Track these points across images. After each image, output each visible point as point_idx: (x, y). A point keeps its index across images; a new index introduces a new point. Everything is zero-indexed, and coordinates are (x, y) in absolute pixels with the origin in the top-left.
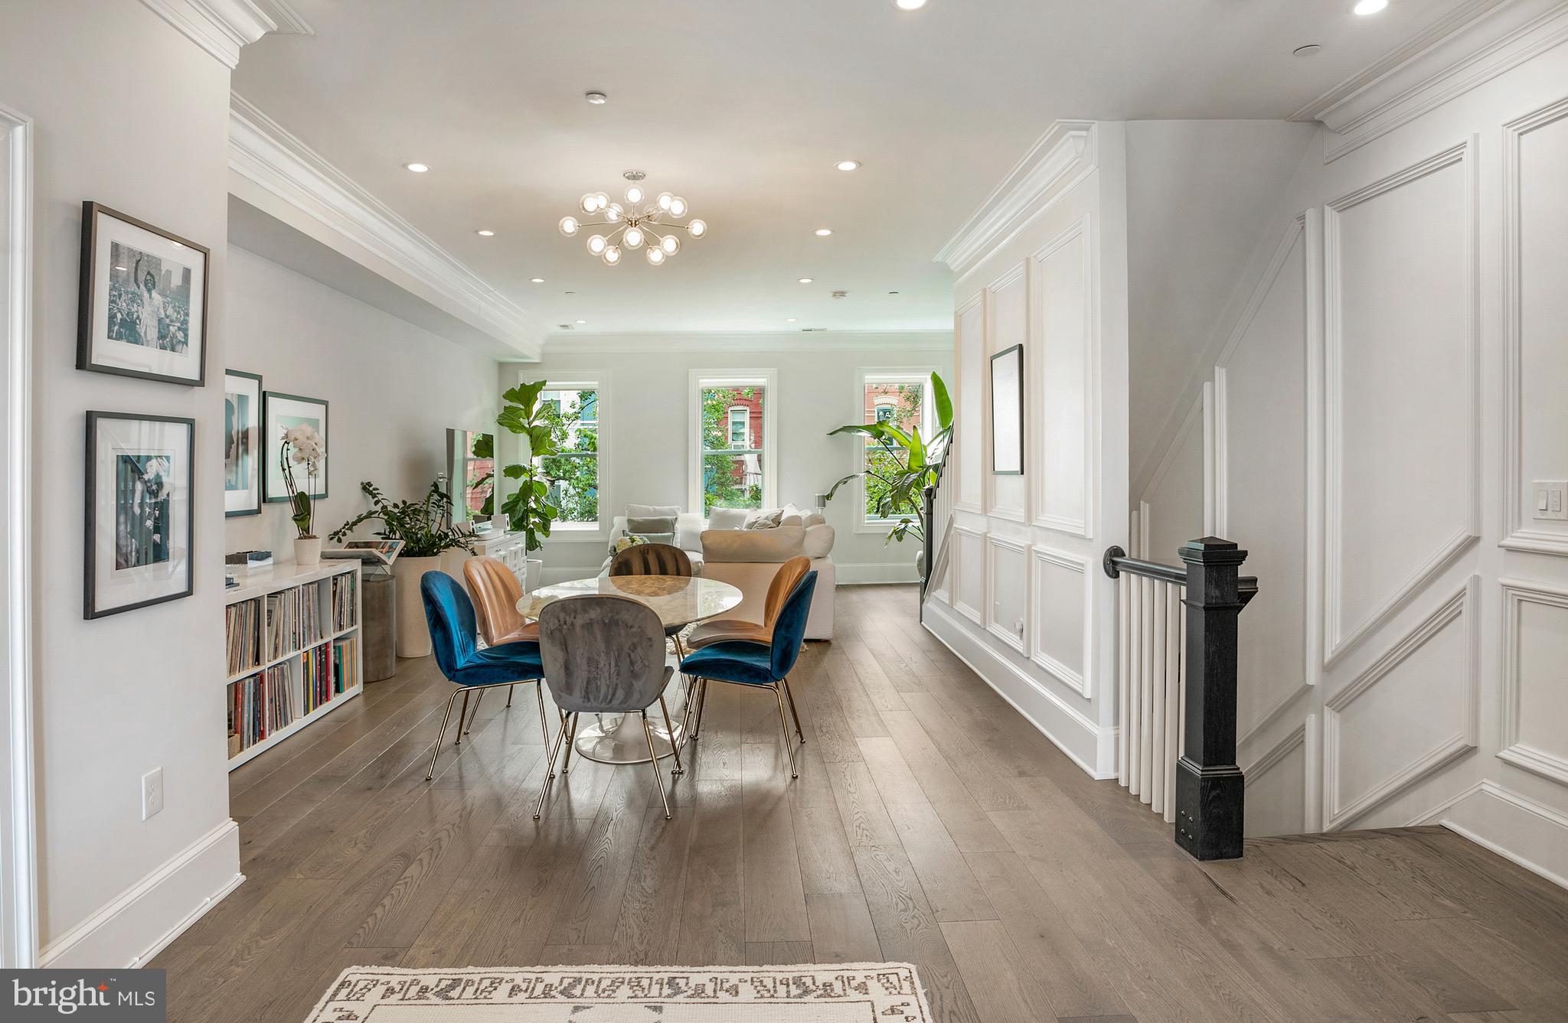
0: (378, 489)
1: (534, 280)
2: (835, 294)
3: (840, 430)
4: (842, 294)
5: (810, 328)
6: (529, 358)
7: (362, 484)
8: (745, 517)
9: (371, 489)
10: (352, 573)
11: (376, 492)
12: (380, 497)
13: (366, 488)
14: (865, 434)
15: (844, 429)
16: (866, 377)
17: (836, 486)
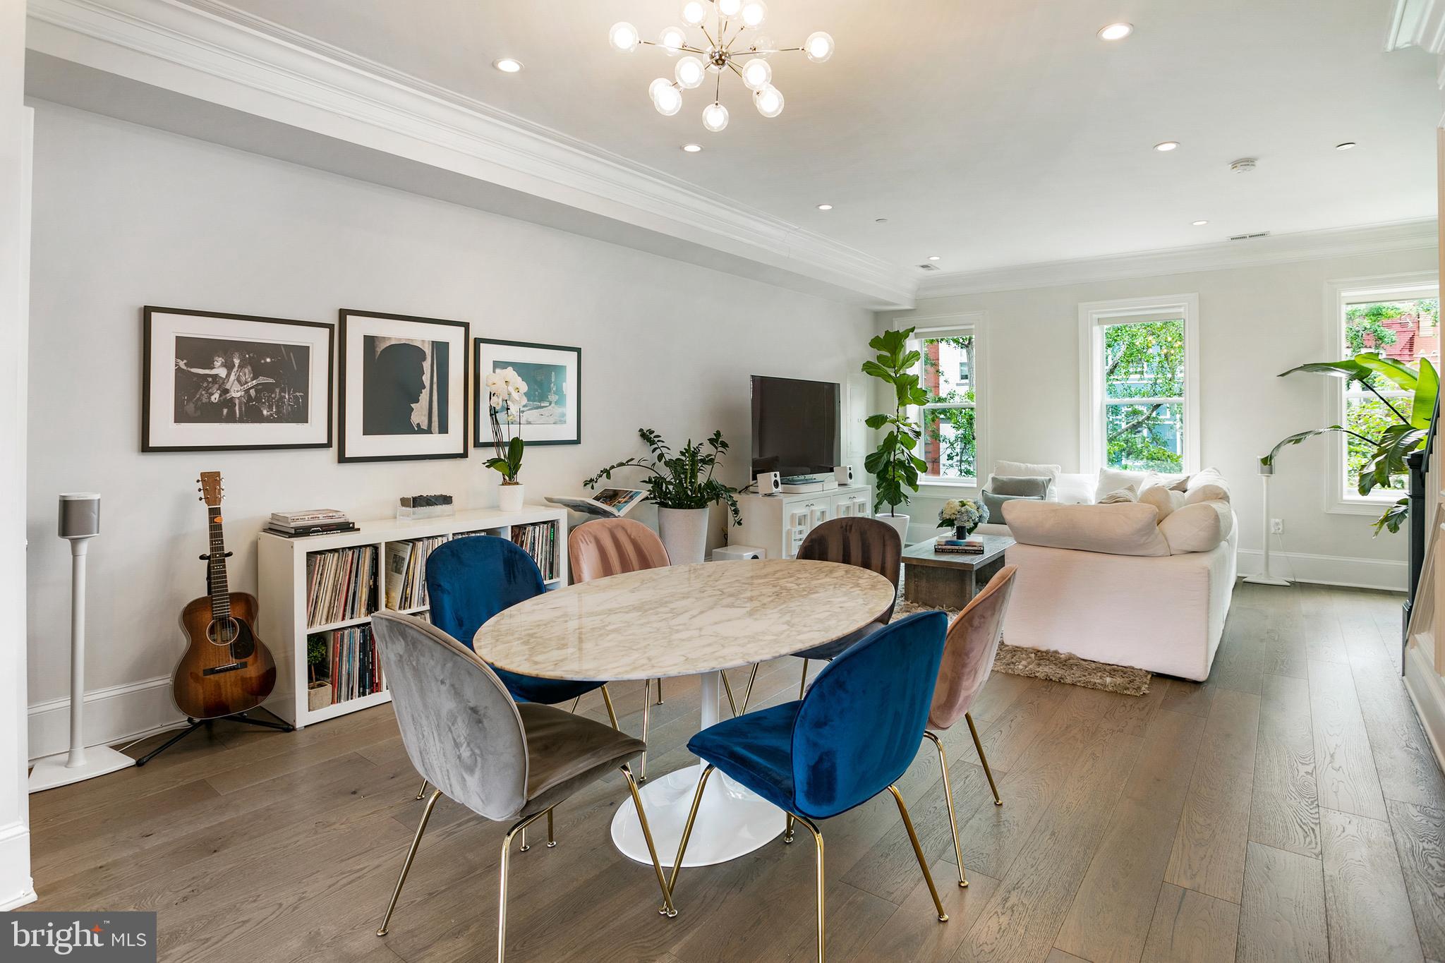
0: (660, 436)
1: (821, 208)
2: (1235, 164)
3: (1300, 368)
4: (1248, 162)
5: (1242, 233)
6: (893, 304)
7: (641, 430)
8: (1139, 482)
9: (652, 436)
10: (552, 524)
11: (656, 439)
12: (660, 444)
13: (647, 436)
14: (1342, 375)
15: (1306, 367)
16: (1343, 294)
17: (1279, 446)
